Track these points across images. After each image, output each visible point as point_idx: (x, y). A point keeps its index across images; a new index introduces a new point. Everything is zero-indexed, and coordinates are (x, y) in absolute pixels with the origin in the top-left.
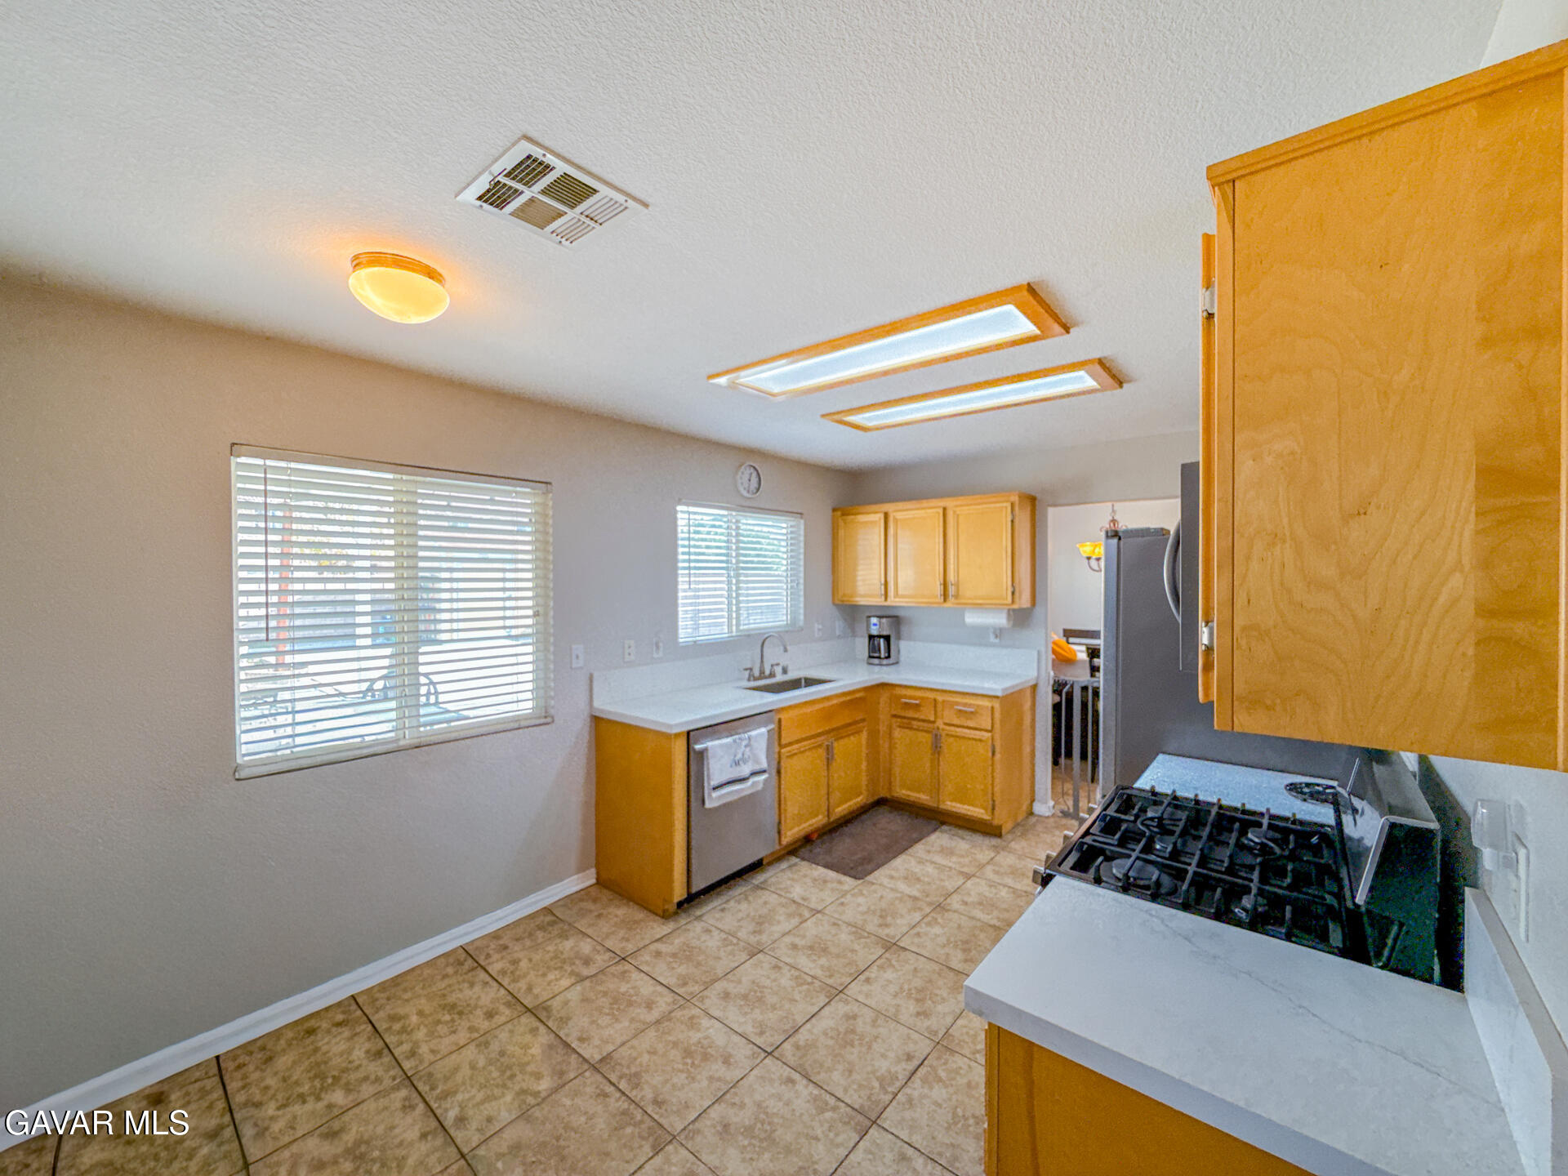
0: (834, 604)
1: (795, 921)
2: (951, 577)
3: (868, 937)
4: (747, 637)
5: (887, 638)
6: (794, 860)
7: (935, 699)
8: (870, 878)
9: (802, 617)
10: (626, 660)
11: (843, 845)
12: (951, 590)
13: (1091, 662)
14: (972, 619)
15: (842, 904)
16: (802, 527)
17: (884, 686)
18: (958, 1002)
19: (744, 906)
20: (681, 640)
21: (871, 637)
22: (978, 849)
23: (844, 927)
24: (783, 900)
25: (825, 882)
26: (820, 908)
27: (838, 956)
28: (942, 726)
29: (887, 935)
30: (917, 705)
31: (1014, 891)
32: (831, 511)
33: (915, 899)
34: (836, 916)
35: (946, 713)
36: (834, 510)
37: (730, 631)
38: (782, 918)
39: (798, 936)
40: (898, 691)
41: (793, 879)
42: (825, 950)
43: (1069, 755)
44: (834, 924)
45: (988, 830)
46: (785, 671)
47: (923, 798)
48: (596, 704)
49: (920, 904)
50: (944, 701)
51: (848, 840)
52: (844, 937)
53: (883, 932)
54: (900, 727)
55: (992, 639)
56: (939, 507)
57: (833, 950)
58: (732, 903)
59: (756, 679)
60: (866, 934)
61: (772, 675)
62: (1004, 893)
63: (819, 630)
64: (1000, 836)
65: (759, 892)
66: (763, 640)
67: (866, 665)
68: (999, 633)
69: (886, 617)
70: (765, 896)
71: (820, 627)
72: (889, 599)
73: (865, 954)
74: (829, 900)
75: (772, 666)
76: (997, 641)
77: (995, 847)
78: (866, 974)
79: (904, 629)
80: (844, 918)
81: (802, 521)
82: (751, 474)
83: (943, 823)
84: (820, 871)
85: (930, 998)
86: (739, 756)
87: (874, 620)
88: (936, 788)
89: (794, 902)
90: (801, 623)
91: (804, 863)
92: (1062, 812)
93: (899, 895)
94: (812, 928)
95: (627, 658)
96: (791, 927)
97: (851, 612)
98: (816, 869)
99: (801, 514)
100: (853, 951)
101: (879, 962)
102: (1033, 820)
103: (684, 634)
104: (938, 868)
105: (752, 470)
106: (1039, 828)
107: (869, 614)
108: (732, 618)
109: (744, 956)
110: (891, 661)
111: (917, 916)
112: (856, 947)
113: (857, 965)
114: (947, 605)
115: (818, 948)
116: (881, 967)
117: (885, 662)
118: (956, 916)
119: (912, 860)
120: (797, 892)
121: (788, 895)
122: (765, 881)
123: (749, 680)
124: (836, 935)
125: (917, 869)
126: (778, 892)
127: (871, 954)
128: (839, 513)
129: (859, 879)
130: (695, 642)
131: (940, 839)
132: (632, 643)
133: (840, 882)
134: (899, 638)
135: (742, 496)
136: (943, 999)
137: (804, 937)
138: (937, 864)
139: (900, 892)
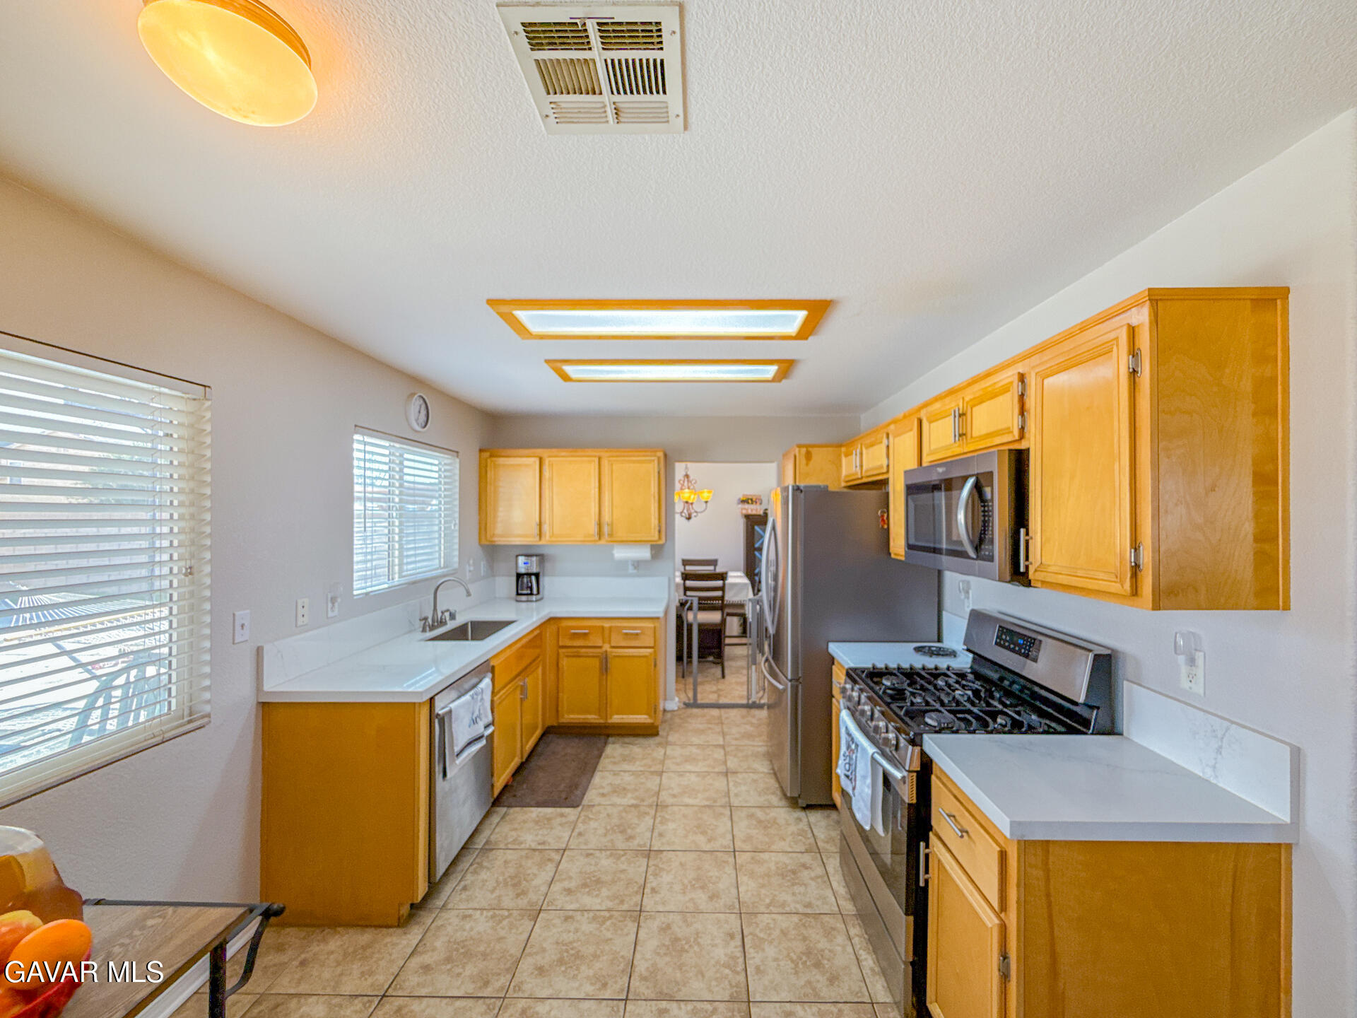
0: (480, 545)
1: (550, 867)
2: (606, 518)
3: (625, 854)
4: (414, 586)
5: (537, 575)
6: (502, 810)
7: (603, 627)
8: (585, 802)
9: (456, 559)
10: (300, 623)
11: (541, 778)
12: (606, 529)
13: (684, 584)
14: (620, 553)
15: (580, 834)
16: (458, 466)
17: (552, 620)
18: (729, 875)
19: (484, 875)
20: (355, 593)
21: (519, 576)
22: (638, 749)
23: (597, 853)
24: (523, 853)
25: (549, 819)
26: (564, 846)
27: (614, 882)
28: (609, 650)
29: (639, 845)
30: (585, 634)
31: (698, 774)
32: (478, 452)
33: (636, 806)
34: (585, 847)
35: (614, 636)
36: (481, 451)
37: (390, 576)
38: (535, 870)
39: (565, 879)
40: (564, 624)
41: (515, 829)
42: (598, 881)
43: (690, 656)
44: (588, 855)
45: (647, 732)
46: (453, 617)
47: (592, 718)
48: (268, 687)
49: (642, 809)
50: (610, 628)
51: (541, 775)
52: (606, 862)
53: (634, 844)
54: (568, 656)
55: (631, 570)
56: (595, 456)
57: (604, 878)
58: (469, 877)
59: (432, 628)
60: (622, 853)
61: (442, 623)
62: (693, 778)
63: (470, 571)
64: (657, 734)
65: (492, 855)
66: (436, 586)
67: (514, 603)
68: (638, 564)
69: (536, 556)
70: (499, 857)
71: (472, 568)
72: (543, 539)
73: (636, 869)
74: (566, 835)
75: (443, 613)
76: (635, 571)
77: (659, 744)
78: (648, 885)
79: (548, 565)
80: (590, 846)
81: (458, 460)
82: (420, 406)
83: (608, 736)
84: (535, 812)
85: (709, 881)
86: (477, 713)
87: (521, 560)
88: (604, 705)
89: (534, 850)
90: (456, 566)
91: (512, 810)
92: (685, 704)
93: (621, 808)
94: (573, 866)
95: (301, 621)
96: (552, 874)
97: (493, 552)
98: (532, 812)
99: (457, 452)
100: (623, 871)
101: (651, 870)
102: (669, 715)
103: (359, 587)
104: (633, 774)
105: (422, 401)
106: (677, 720)
107: (518, 553)
108: (393, 565)
109: (528, 924)
110: (539, 597)
111: (648, 821)
112: (624, 867)
113: (636, 882)
114: (603, 542)
115: (592, 883)
116: (655, 875)
117: (534, 598)
118: (676, 808)
119: (607, 774)
120: (529, 839)
121: (523, 846)
122: (487, 842)
123: (424, 630)
124: (596, 864)
125: (617, 781)
126: (510, 846)
127: (639, 867)
128: (487, 454)
129: (578, 806)
130: (367, 594)
131: (614, 750)
132: (306, 600)
133: (562, 815)
134: (544, 575)
135: (416, 431)
136: (717, 877)
137: (571, 878)
138: (629, 771)
139: (620, 805)
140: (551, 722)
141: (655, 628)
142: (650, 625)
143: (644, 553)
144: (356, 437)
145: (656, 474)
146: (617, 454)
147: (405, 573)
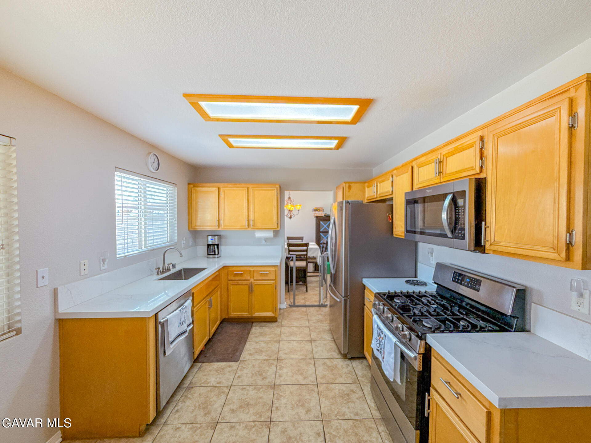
0: (189, 230)
1: (223, 397)
2: (251, 217)
3: (262, 388)
4: (152, 252)
5: (218, 245)
6: (199, 364)
7: (250, 270)
8: (241, 358)
9: (176, 238)
10: (82, 274)
11: (219, 347)
12: (251, 223)
13: (289, 248)
14: (258, 234)
15: (239, 377)
16: (176, 191)
17: (225, 267)
18: (315, 398)
19: (188, 403)
20: (117, 256)
21: (209, 246)
22: (267, 329)
23: (248, 388)
24: (209, 389)
25: (223, 369)
26: (230, 384)
27: (256, 404)
28: (253, 281)
29: (269, 382)
30: (241, 274)
31: (297, 342)
32: (187, 184)
33: (267, 360)
34: (240, 384)
35: (255, 275)
36: (189, 184)
37: (140, 246)
38: (215, 399)
39: (230, 404)
40: (231, 269)
41: (205, 375)
42: (248, 404)
43: (292, 282)
44: (243, 389)
45: (272, 320)
46: (174, 266)
47: (245, 314)
48: (61, 310)
49: (271, 361)
50: (254, 271)
51: (219, 344)
52: (252, 393)
53: (266, 382)
54: (233, 285)
55: (263, 242)
56: (245, 187)
57: (251, 402)
58: (180, 404)
59: (163, 273)
60: (260, 387)
61: (168, 270)
62: (295, 344)
63: (184, 243)
64: (276, 321)
65: (193, 390)
66: (165, 251)
67: (207, 259)
68: (267, 240)
69: (217, 236)
70: (197, 391)
71: (184, 242)
72: (220, 227)
73: (267, 396)
74: (232, 378)
75: (168, 265)
76: (266, 243)
77: (278, 326)
78: (274, 405)
79: (223, 240)
80: (245, 383)
81: (176, 188)
82: (155, 159)
83: (253, 322)
84: (216, 365)
85: (305, 402)
86: (183, 319)
87: (210, 238)
88: (251, 308)
89: (215, 387)
90: (176, 241)
91: (204, 364)
92: (289, 305)
93: (260, 361)
94: (235, 396)
95: (83, 272)
96: (224, 401)
97: (195, 234)
98: (214, 365)
99: (176, 184)
100: (261, 398)
101: (275, 397)
102: (282, 311)
103: (120, 254)
104: (265, 343)
105: (155, 156)
106: (286, 313)
107: (208, 235)
108: (141, 241)
109: (210, 432)
110: (218, 256)
111: (274, 368)
112: (261, 395)
113: (268, 404)
114: (249, 229)
115: (245, 405)
116: (278, 399)
117: (216, 256)
118: (286, 361)
119: (252, 343)
120: (213, 381)
121: (209, 385)
122: (190, 383)
123: (158, 274)
124: (247, 394)
125: (258, 346)
126: (202, 385)
127: (269, 395)
128: (192, 186)
129: (238, 361)
130: (125, 256)
131: (256, 330)
132: (86, 262)
133: (230, 366)
134: (221, 245)
135: (154, 172)
136: (309, 399)
137: (234, 403)
138: (263, 341)
139: (259, 360)
140: (225, 316)
141: (275, 271)
142: (273, 269)
143: (270, 234)
144: (116, 173)
145: (276, 196)
146: (257, 186)
147: (148, 245)
